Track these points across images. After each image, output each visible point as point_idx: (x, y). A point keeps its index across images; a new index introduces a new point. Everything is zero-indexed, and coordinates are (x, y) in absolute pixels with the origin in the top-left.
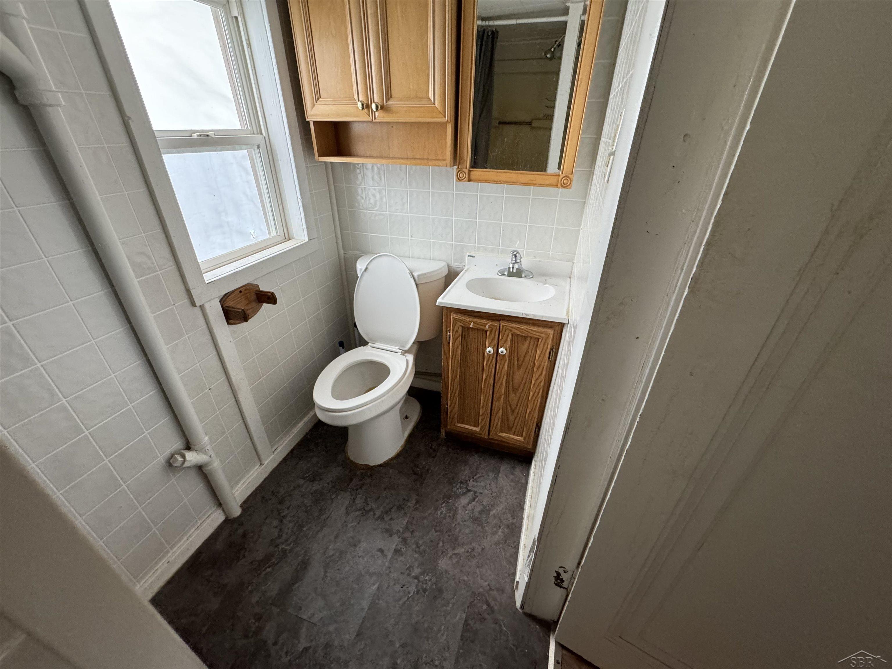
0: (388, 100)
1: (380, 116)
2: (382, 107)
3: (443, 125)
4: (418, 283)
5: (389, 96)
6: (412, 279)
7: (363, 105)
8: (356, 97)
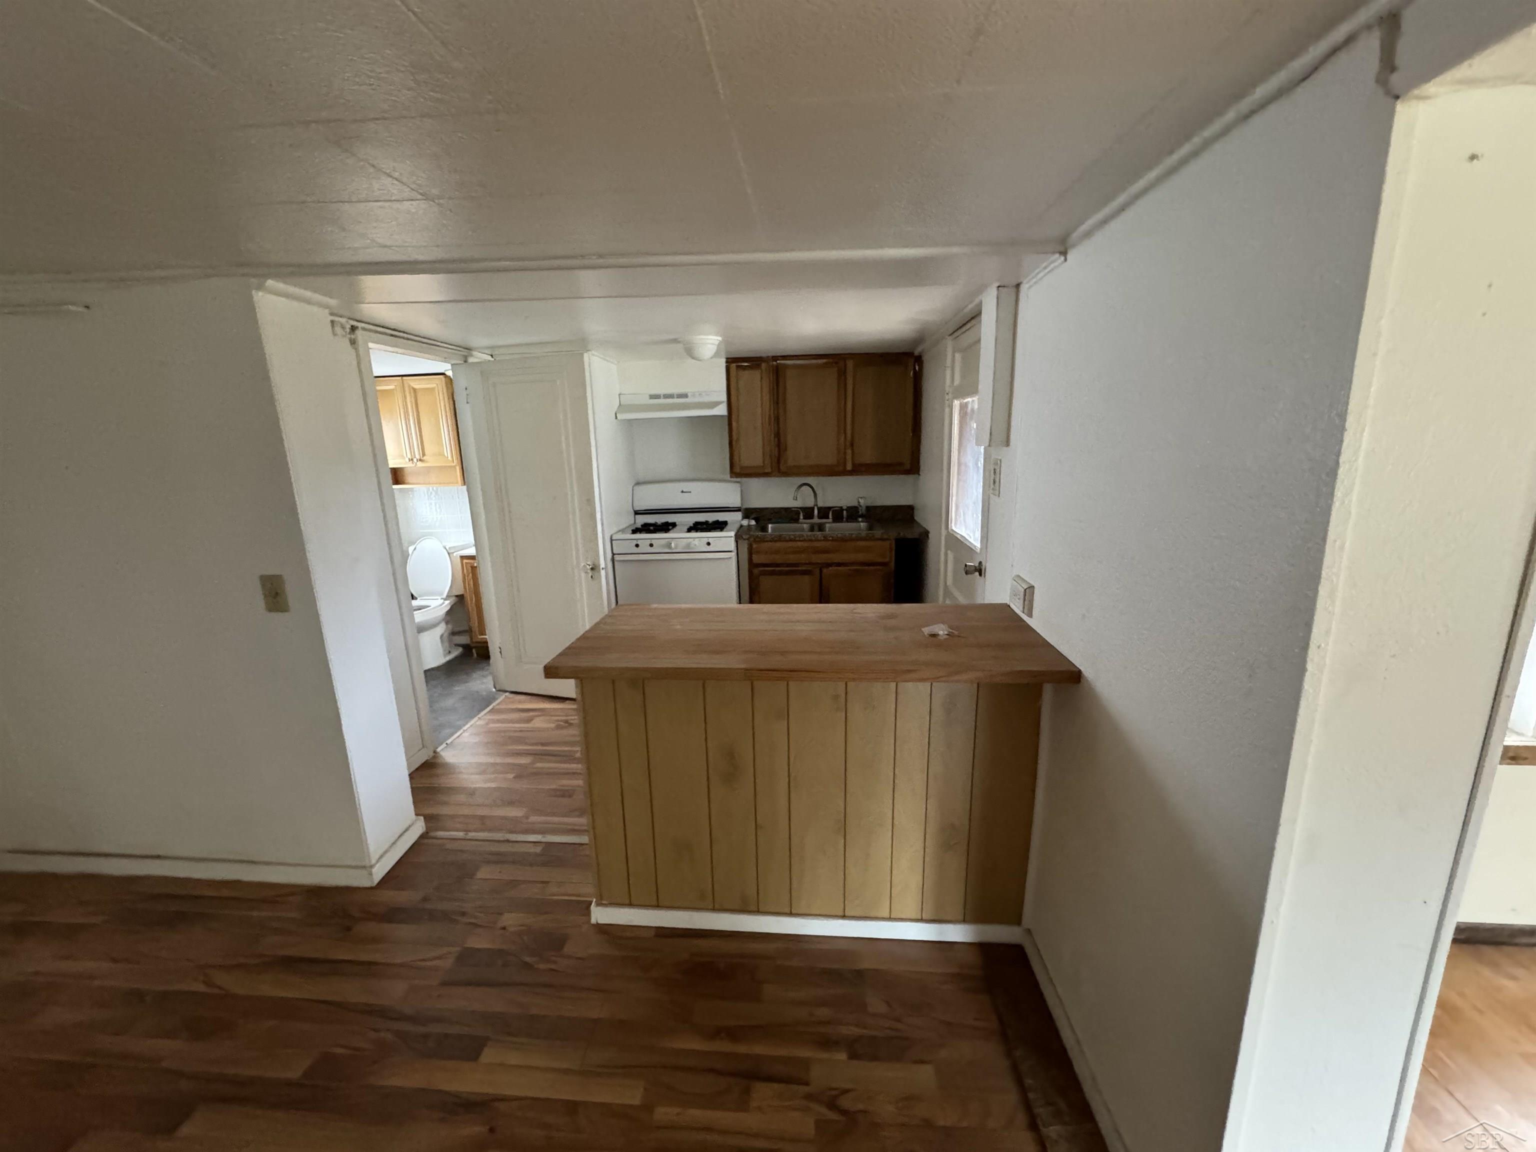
0: (423, 457)
1: (420, 464)
2: (420, 460)
3: (455, 467)
4: (450, 552)
5: (424, 455)
6: (445, 550)
7: (409, 459)
8: (405, 455)
